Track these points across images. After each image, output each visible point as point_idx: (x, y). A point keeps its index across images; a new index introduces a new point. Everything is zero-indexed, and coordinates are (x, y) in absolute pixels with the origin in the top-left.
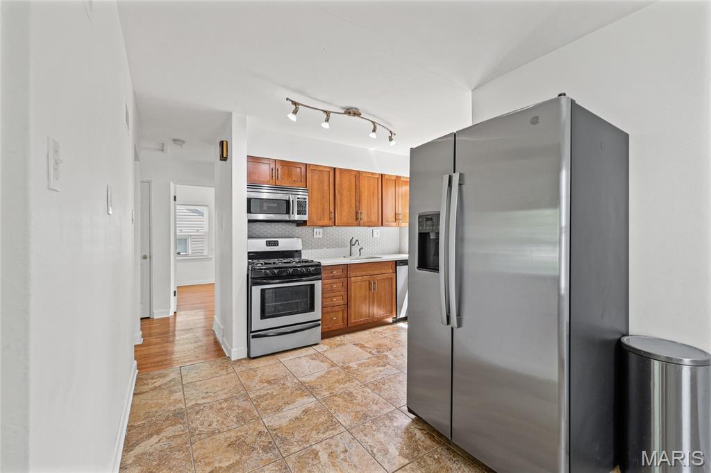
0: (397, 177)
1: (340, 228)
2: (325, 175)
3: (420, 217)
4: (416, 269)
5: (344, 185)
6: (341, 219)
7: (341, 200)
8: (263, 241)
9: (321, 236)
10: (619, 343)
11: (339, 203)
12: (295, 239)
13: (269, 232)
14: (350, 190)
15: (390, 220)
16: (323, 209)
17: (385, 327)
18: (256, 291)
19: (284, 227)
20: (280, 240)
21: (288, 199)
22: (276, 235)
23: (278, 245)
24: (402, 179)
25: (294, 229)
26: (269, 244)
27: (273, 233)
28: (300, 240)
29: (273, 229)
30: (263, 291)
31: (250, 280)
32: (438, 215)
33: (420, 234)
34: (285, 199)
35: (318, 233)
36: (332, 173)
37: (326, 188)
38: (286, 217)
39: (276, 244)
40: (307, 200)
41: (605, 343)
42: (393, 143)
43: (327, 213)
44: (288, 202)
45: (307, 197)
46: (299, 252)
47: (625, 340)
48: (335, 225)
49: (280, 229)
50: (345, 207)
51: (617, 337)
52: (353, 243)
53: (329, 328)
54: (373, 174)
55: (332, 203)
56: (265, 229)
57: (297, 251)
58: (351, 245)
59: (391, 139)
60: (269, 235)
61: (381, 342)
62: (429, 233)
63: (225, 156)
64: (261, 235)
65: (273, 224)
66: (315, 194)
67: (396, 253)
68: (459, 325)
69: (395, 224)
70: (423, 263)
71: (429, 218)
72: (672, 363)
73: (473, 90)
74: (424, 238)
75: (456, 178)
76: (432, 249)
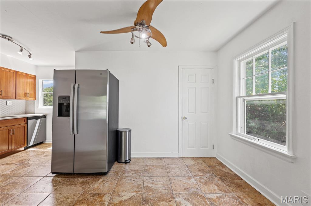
0: (26, 74)
3: (59, 97)
4: (58, 117)
10: (117, 130)
15: (22, 96)
17: (20, 153)
24: (29, 76)
32: (69, 97)
33: (59, 104)
41: (114, 131)
42: (31, 59)
47: (118, 130)
51: (116, 129)
54: (10, 70)
59: (30, 57)
61: (21, 159)
62: (63, 103)
67: (24, 114)
68: (77, 134)
69: (25, 98)
70: (61, 114)
71: (64, 98)
72: (126, 132)
73: (76, 52)
74: (60, 105)
75: (77, 85)
76: (64, 109)
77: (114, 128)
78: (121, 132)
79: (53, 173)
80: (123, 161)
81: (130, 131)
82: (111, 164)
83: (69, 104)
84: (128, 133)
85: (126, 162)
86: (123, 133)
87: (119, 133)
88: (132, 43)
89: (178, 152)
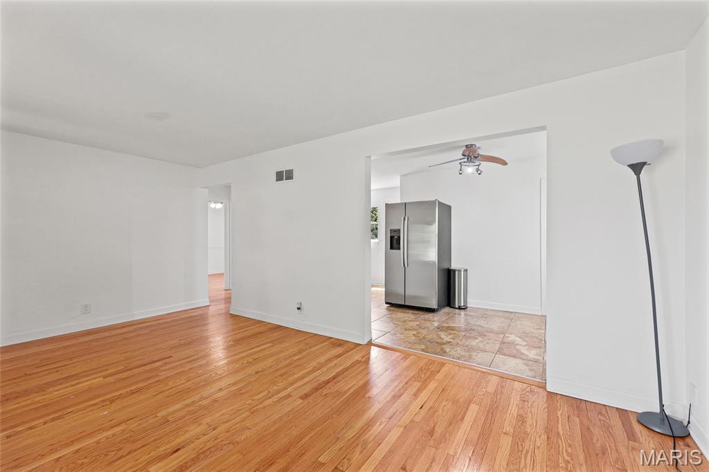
3: (391, 230)
4: (390, 250)
32: (399, 230)
33: (391, 236)
41: (445, 270)
47: (450, 268)
51: (448, 268)
62: (395, 236)
68: (407, 266)
70: (392, 248)
71: (395, 231)
72: (459, 271)
73: (401, 176)
74: (392, 238)
75: (406, 218)
76: (395, 241)
77: (446, 266)
78: (454, 271)
79: (387, 303)
80: (457, 307)
81: (466, 270)
82: (441, 306)
83: (399, 237)
84: (462, 272)
85: (460, 308)
86: (457, 272)
87: (452, 272)
88: (460, 174)
89: (541, 307)
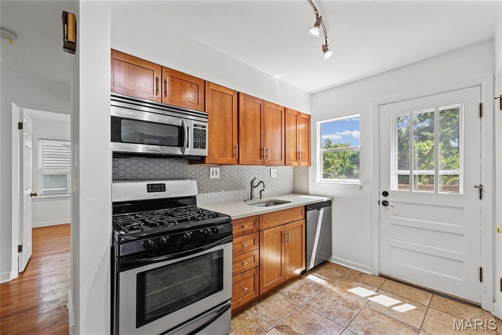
0: (298, 112)
1: (244, 167)
2: (229, 99)
5: (248, 115)
6: (245, 156)
7: (246, 134)
8: (144, 185)
9: (218, 177)
11: (243, 137)
12: (188, 181)
13: (152, 171)
14: (254, 122)
15: (292, 159)
16: (225, 143)
18: (128, 279)
19: (172, 165)
20: (167, 183)
21: (180, 124)
22: (162, 176)
23: (165, 190)
24: (302, 116)
25: (185, 168)
26: (151, 188)
27: (157, 173)
28: (195, 182)
29: (157, 168)
30: (141, 277)
31: (116, 259)
34: (176, 124)
35: (215, 173)
36: (235, 98)
37: (229, 116)
38: (178, 151)
39: (162, 188)
40: (207, 129)
42: (328, 54)
43: (230, 148)
44: (181, 129)
45: (206, 125)
46: (193, 199)
48: (238, 163)
49: (167, 168)
50: (250, 143)
52: (255, 184)
53: (239, 303)
54: (277, 105)
55: (235, 136)
56: (146, 167)
57: (190, 197)
58: (252, 187)
59: (325, 49)
60: (151, 176)
63: (71, 38)
64: (140, 176)
65: (157, 161)
66: (216, 122)
67: (291, 194)
69: (296, 163)
